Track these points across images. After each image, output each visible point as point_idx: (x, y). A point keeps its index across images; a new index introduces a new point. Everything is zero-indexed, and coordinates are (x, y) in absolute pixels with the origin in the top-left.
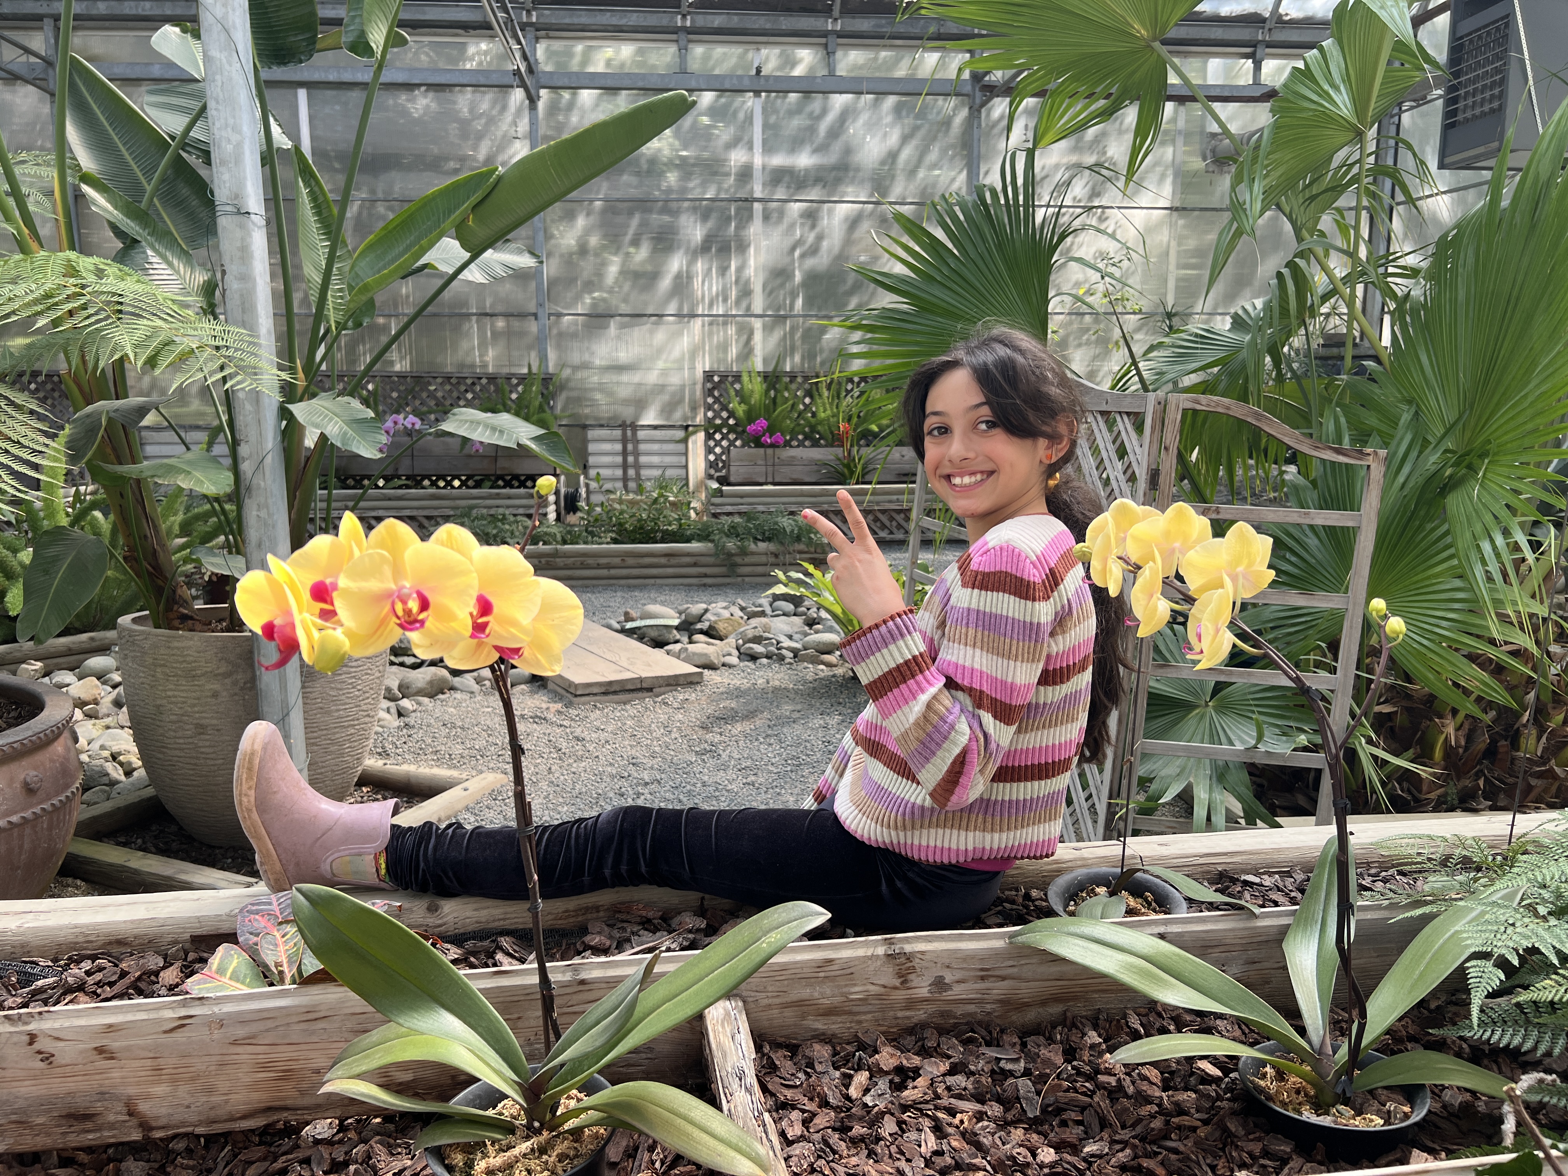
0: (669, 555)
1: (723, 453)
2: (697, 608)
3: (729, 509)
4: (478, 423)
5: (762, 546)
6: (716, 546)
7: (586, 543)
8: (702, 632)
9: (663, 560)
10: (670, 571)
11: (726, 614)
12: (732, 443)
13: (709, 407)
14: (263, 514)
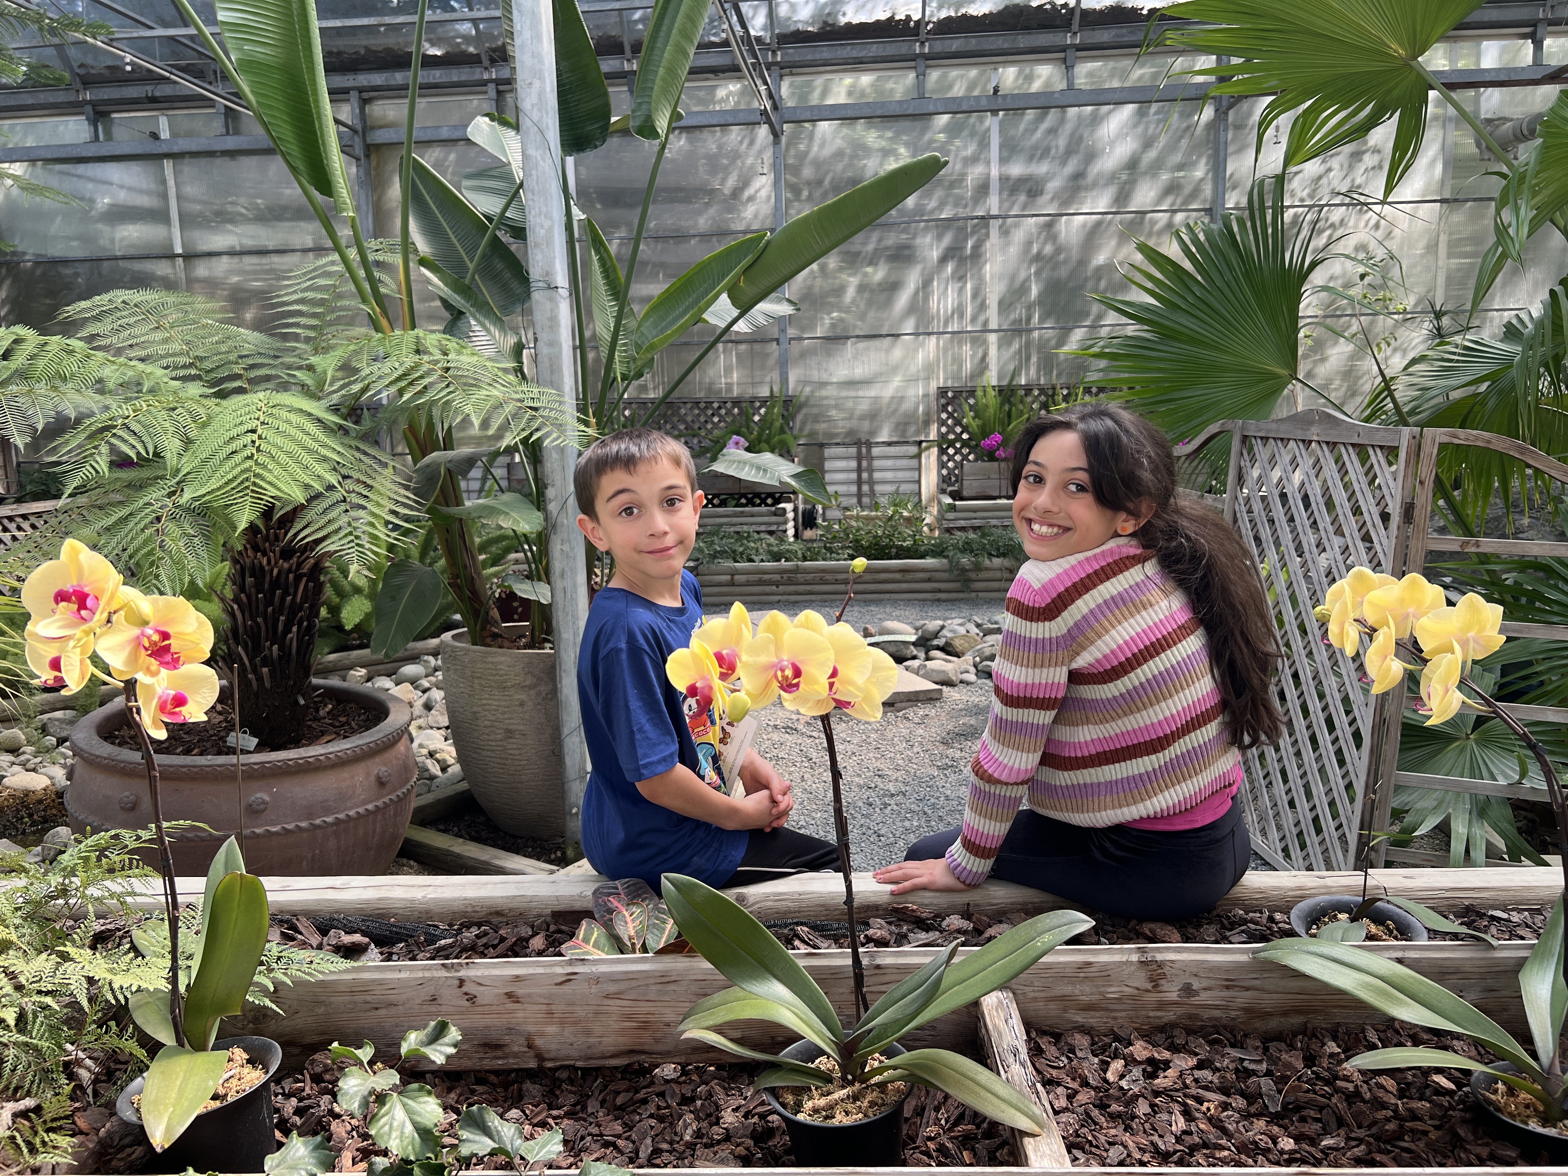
0: (904, 570)
1: (956, 467)
2: (933, 625)
3: (962, 523)
4: (745, 463)
5: (997, 561)
6: (951, 562)
7: (824, 559)
8: (938, 648)
9: (898, 576)
10: (904, 586)
11: (962, 631)
12: (965, 457)
13: (943, 423)
14: (566, 547)
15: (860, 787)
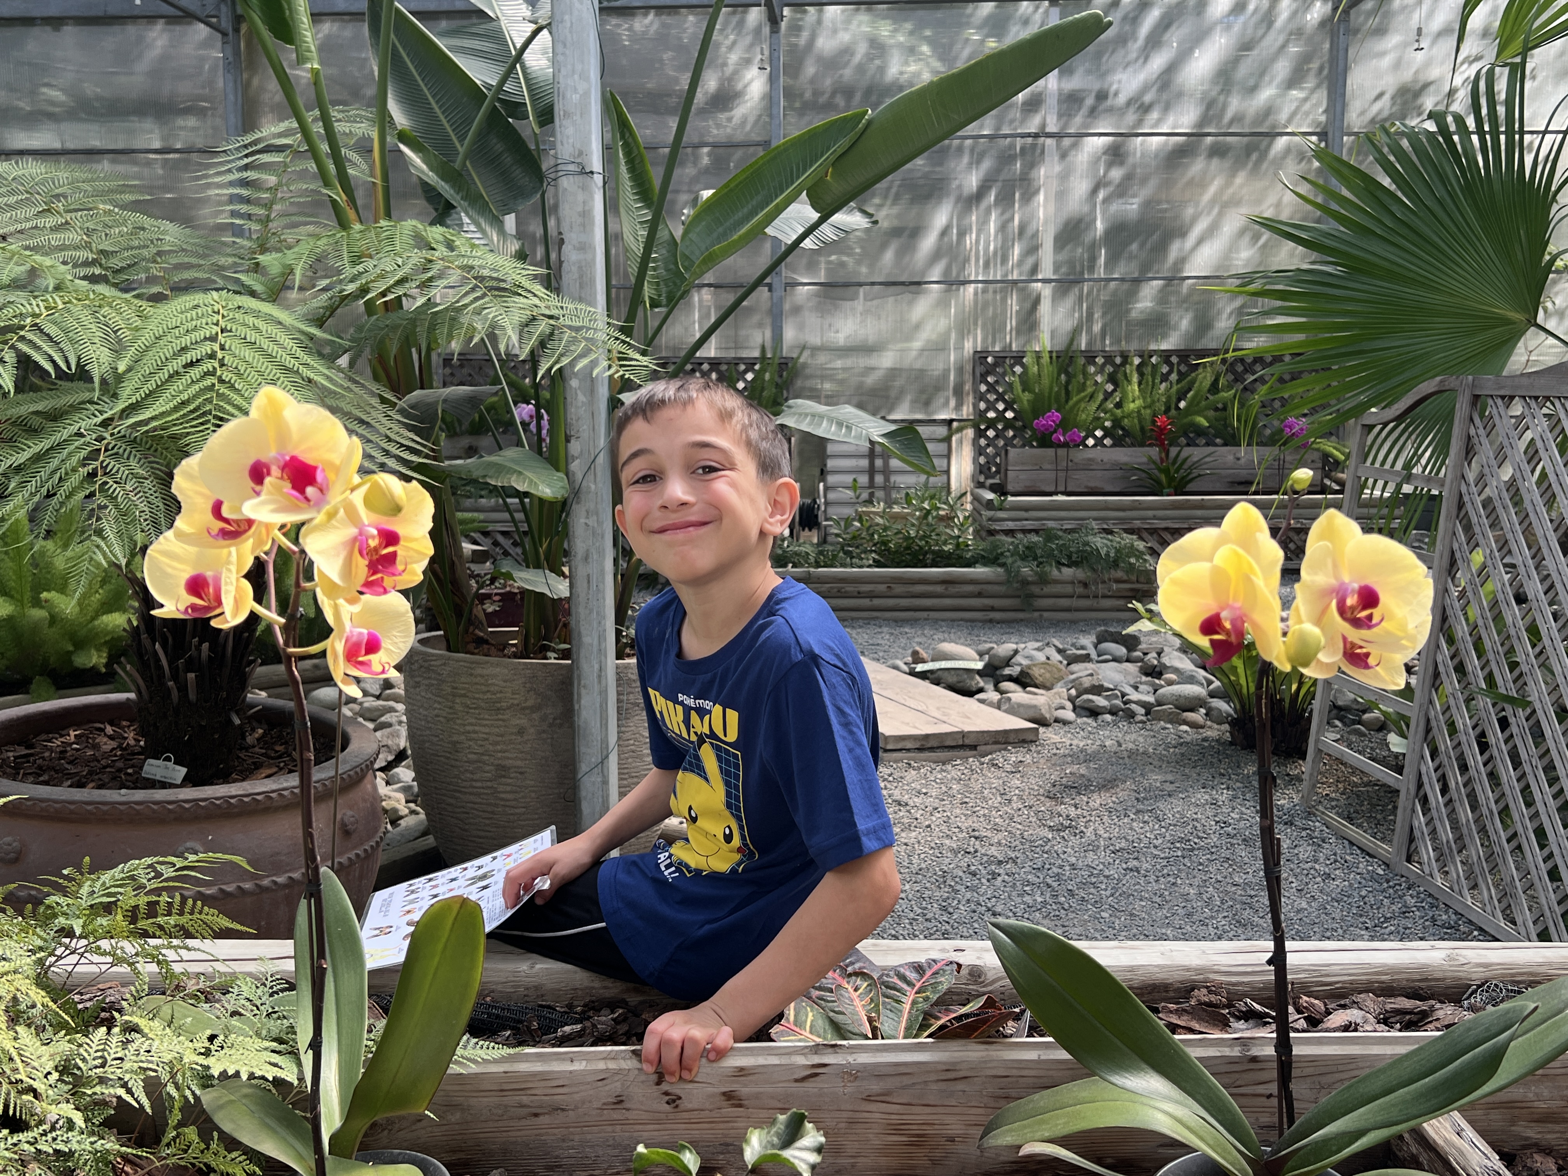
0: (947, 582)
1: (997, 454)
2: (1004, 649)
3: (1011, 525)
4: (821, 417)
5: (1068, 572)
6: (1008, 571)
7: (843, 565)
8: (1010, 679)
9: (939, 589)
10: (948, 602)
11: (1041, 657)
12: (1009, 442)
13: (981, 397)
14: (592, 522)
15: (956, 852)
